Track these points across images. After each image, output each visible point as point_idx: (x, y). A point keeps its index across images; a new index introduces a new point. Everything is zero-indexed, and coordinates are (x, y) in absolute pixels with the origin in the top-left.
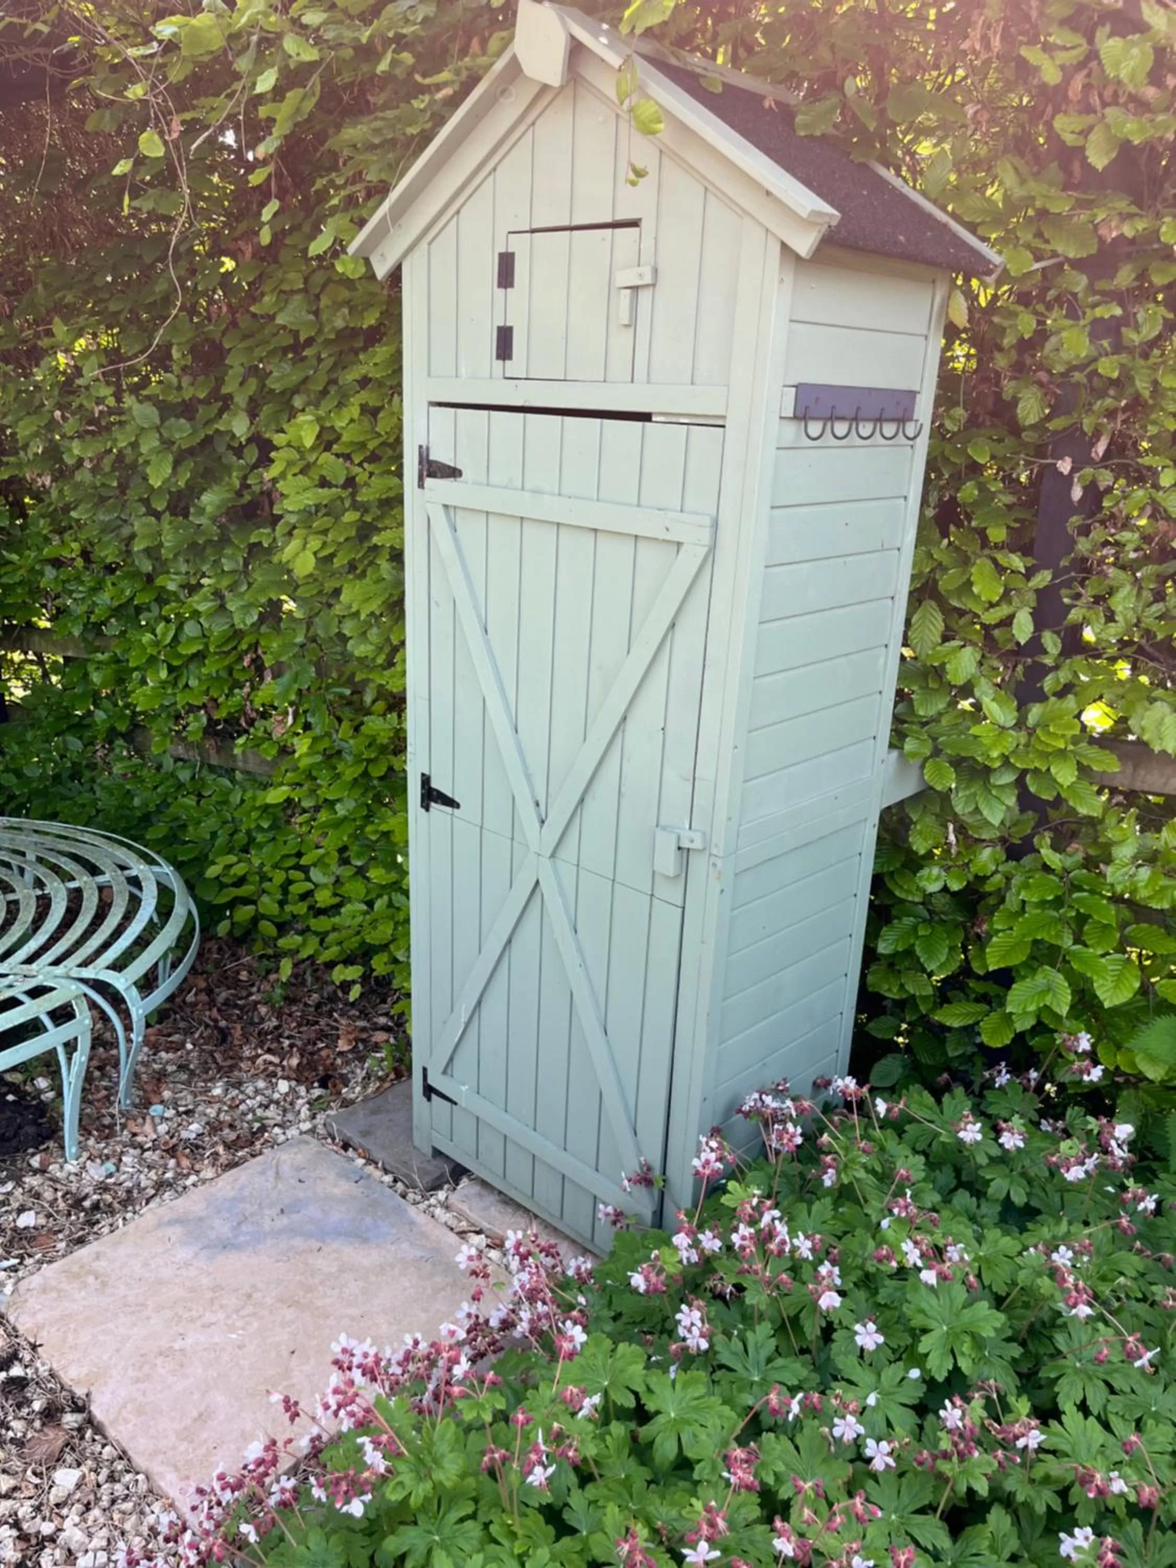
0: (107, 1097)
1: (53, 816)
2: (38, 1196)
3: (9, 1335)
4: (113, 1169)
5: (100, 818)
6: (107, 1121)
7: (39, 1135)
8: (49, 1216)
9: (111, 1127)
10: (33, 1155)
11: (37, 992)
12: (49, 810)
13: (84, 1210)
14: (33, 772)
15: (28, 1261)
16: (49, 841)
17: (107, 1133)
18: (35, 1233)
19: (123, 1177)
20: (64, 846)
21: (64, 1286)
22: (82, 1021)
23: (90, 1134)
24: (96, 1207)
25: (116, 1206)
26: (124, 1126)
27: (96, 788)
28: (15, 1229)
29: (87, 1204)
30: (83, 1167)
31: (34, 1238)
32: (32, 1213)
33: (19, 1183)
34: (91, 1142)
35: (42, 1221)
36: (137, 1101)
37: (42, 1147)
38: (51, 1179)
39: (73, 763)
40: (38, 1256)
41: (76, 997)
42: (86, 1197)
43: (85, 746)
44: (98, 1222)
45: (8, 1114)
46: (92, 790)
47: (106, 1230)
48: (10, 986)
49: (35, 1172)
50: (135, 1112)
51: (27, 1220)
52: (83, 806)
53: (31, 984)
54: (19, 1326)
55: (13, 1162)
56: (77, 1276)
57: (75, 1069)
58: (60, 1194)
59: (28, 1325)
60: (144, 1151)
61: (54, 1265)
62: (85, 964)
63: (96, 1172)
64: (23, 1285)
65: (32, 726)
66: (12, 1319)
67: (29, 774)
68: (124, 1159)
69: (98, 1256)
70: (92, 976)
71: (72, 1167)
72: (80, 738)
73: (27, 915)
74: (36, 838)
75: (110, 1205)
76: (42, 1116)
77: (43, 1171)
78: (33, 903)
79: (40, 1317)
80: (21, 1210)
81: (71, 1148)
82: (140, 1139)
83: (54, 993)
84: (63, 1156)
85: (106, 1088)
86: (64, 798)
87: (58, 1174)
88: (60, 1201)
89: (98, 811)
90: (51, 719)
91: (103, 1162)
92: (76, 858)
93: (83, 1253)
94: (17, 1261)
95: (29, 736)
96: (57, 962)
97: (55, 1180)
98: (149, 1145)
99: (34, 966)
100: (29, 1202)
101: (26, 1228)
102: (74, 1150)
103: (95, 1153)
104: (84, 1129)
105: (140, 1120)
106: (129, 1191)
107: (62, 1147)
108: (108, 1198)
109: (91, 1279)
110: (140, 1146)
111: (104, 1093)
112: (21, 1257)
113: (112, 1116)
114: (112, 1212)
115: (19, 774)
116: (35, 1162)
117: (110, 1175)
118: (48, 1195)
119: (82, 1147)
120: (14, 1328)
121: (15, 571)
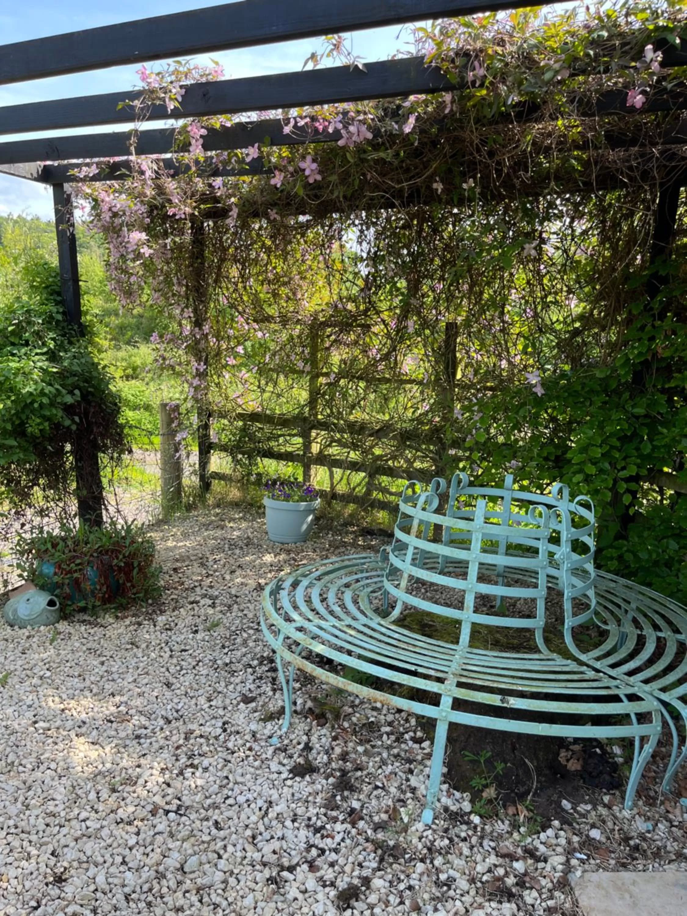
0: (655, 778)
1: (649, 585)
2: (604, 822)
3: (573, 903)
4: (651, 828)
5: (679, 595)
6: (652, 794)
7: (611, 783)
8: (608, 838)
9: (655, 799)
10: (605, 794)
11: (633, 698)
12: (648, 580)
13: (629, 845)
14: (643, 556)
15: (592, 861)
16: (648, 601)
17: (651, 802)
18: (599, 845)
19: (656, 837)
20: (657, 607)
21: (611, 891)
22: (656, 727)
23: (640, 797)
24: (636, 848)
25: (649, 852)
26: (662, 803)
27: (680, 575)
28: (588, 836)
29: (632, 843)
30: (634, 818)
31: (598, 848)
32: (599, 831)
33: (595, 808)
34: (640, 803)
35: (604, 840)
36: (673, 789)
37: (611, 792)
38: (613, 815)
39: (670, 557)
40: (598, 861)
41: (656, 711)
42: (631, 838)
43: (680, 548)
44: (636, 859)
45: (596, 761)
46: (677, 576)
47: (641, 867)
48: (617, 687)
49: (605, 806)
50: (671, 796)
51: (595, 834)
52: (670, 584)
53: (630, 691)
54: (579, 900)
55: (594, 793)
56: (619, 889)
57: (643, 754)
58: (617, 828)
59: (585, 903)
60: (672, 826)
61: (606, 873)
62: (664, 690)
63: (641, 825)
64: (587, 875)
65: (649, 529)
66: (577, 893)
67: (641, 556)
68: (659, 825)
69: (634, 883)
70: (667, 700)
71: (626, 813)
72: (678, 543)
73: (631, 645)
74: (640, 597)
75: (645, 851)
76: (615, 773)
77: (609, 807)
78: (635, 637)
79: (593, 902)
80: (593, 826)
81: (628, 802)
82: (671, 816)
83: (643, 702)
84: (623, 804)
85: (655, 772)
86: (658, 576)
87: (618, 814)
88: (616, 832)
89: (679, 590)
90: (662, 528)
91: (645, 821)
92: (663, 616)
93: (625, 875)
94: (585, 857)
95: (646, 534)
96: (646, 681)
97: (616, 817)
98: (676, 823)
99: (632, 679)
100: (598, 824)
101: (594, 839)
102: (630, 803)
103: (642, 812)
104: (639, 794)
105: (673, 804)
106: (659, 849)
107: (623, 798)
108: (645, 845)
109: (627, 896)
110: (670, 821)
111: (653, 774)
112: (588, 856)
113: (656, 792)
114: (646, 858)
115: (635, 555)
116: (606, 799)
117: (649, 832)
118: (610, 824)
119: (635, 805)
120: (577, 900)
121: (663, 438)
